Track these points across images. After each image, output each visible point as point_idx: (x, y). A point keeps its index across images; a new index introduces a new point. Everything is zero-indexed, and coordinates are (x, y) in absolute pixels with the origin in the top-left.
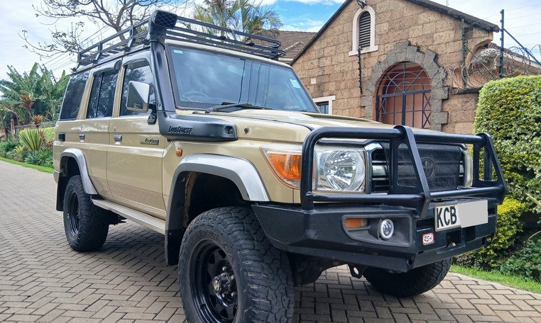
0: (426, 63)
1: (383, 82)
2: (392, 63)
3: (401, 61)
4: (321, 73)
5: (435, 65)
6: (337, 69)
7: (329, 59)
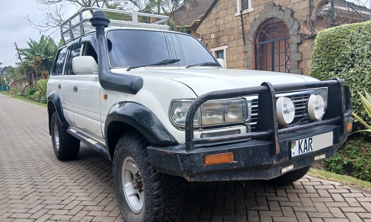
0: (286, 17)
1: (259, 34)
2: (263, 19)
3: (269, 17)
4: (217, 30)
5: (292, 19)
6: (228, 26)
7: (223, 19)
